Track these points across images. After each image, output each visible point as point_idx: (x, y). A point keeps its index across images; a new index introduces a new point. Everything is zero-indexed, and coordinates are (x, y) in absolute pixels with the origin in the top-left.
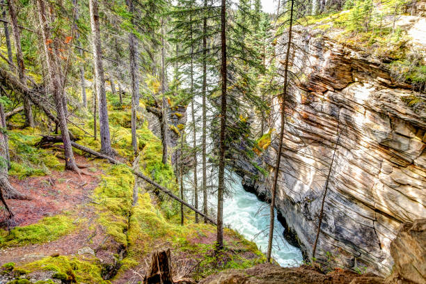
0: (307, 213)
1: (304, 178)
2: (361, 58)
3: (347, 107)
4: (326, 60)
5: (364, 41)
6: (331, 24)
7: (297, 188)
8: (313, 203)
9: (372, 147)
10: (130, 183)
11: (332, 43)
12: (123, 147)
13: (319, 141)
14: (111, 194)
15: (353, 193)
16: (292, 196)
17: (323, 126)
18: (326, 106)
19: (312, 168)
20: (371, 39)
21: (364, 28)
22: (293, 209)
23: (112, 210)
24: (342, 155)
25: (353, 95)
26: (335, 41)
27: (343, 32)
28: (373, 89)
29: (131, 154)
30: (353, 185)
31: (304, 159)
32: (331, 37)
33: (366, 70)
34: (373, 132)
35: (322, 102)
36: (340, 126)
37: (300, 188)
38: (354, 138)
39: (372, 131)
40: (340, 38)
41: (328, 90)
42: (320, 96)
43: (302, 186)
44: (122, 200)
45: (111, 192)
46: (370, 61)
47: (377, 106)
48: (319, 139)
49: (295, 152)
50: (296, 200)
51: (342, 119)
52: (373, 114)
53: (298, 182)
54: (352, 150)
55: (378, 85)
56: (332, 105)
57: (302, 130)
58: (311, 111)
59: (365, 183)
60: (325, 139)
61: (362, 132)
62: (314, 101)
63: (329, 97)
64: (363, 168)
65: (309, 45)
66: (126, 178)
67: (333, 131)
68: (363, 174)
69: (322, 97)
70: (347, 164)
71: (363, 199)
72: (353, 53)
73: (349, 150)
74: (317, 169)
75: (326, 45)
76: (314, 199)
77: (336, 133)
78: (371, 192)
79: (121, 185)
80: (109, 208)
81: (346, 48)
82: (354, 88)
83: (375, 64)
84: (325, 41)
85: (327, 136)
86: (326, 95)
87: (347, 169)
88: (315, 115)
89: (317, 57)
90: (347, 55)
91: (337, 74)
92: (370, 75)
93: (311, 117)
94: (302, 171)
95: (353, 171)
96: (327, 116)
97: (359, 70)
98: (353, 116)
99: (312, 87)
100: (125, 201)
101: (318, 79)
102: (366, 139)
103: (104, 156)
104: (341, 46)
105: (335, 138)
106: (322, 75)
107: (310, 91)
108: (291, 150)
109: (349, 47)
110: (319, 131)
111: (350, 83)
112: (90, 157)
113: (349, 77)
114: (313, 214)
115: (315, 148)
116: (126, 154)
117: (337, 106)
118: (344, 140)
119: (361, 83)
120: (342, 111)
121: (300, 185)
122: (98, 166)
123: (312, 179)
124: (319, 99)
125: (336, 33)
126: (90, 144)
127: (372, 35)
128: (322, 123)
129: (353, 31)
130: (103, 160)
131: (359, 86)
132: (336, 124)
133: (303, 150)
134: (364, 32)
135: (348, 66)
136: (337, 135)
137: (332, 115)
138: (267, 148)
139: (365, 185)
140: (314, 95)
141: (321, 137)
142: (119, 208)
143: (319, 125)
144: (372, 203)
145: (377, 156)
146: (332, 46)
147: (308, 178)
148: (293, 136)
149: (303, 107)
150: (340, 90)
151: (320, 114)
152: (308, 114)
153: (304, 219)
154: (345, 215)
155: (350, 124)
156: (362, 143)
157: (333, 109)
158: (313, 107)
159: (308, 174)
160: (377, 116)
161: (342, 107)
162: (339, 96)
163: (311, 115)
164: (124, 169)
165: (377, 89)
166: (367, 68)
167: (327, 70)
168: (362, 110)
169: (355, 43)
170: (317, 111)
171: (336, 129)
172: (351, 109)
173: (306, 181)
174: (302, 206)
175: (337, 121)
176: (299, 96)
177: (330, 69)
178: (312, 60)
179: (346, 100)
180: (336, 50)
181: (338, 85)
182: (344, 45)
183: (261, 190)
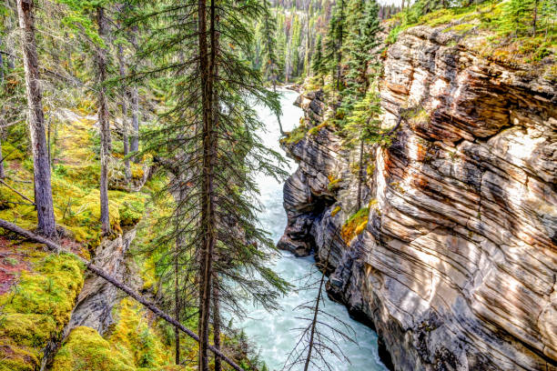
0: (423, 350)
1: (421, 288)
2: (520, 83)
3: (495, 170)
4: (461, 86)
5: (526, 52)
6: (477, 22)
7: (407, 304)
8: (433, 333)
9: (538, 243)
10: (71, 287)
11: (471, 57)
12: (85, 223)
13: (448, 227)
14: (25, 306)
15: (503, 322)
16: (400, 318)
17: (454, 201)
18: (458, 166)
19: (435, 272)
20: (542, 47)
21: (530, 29)
22: (402, 339)
23: (13, 337)
24: (487, 253)
25: (505, 149)
26: (475, 53)
27: (491, 36)
28: (543, 140)
29: (95, 237)
30: (503, 308)
31: (421, 256)
32: (470, 45)
33: (532, 106)
34: (540, 218)
35: (453, 160)
36: (483, 202)
37: (413, 304)
38: (507, 226)
39: (537, 215)
40: (484, 48)
41: (463, 139)
42: (449, 150)
43: (416, 301)
44: (39, 318)
45: (25, 303)
46: (534, 89)
47: (546, 170)
48: (446, 222)
49: (407, 242)
50: (404, 326)
51: (486, 191)
52: (541, 184)
53: (411, 294)
54: (503, 247)
55: (551, 134)
56: (470, 165)
57: (418, 207)
58: (432, 174)
59: (525, 307)
60: (458, 224)
61: (521, 215)
62: (438, 157)
63: (466, 152)
64: (522, 281)
65: (436, 60)
66: (65, 279)
67: (470, 211)
68: (521, 290)
69: (453, 150)
70: (494, 271)
71: (522, 337)
72: (505, 74)
73: (498, 246)
74: (443, 274)
75: (462, 59)
76: (436, 326)
77: (476, 214)
78: (536, 326)
79: (49, 291)
80: (7, 332)
81: (493, 65)
82: (510, 137)
83: (544, 94)
84: (462, 53)
85: (461, 220)
86: (459, 148)
87: (492, 279)
88: (440, 181)
89: (447, 80)
90: (496, 77)
91: (479, 111)
92: (538, 114)
93: (433, 184)
94: (417, 276)
95: (504, 284)
96: (461, 184)
97: (520, 104)
98: (505, 186)
99: (436, 132)
100: (45, 320)
101: (446, 119)
102: (528, 229)
103: (40, 238)
104: (485, 62)
105: (474, 223)
106: (454, 112)
107: (433, 140)
108: (400, 239)
109: (499, 63)
110: (446, 209)
111: (504, 128)
112: (15, 238)
113: (503, 117)
114: (433, 352)
115: (440, 238)
116: (86, 235)
117: (479, 167)
118: (490, 227)
119: (524, 129)
120: (486, 176)
121: (413, 299)
122: (24, 256)
123: (434, 289)
124: (447, 154)
125: (479, 38)
126: (25, 217)
127: (542, 41)
128: (452, 195)
129: (508, 34)
130: (35, 246)
131: (519, 133)
132: (475, 198)
133: (419, 240)
134: (530, 36)
135: (502, 98)
136: (479, 218)
137: (469, 183)
138: (360, 234)
139: (524, 311)
140: (441, 148)
141: (452, 220)
142: (28, 334)
143: (446, 199)
144: (539, 346)
145: (548, 260)
146: (470, 61)
147: (427, 288)
148: (403, 216)
149: (421, 166)
150: (485, 140)
151: (448, 180)
152: (429, 180)
153: (418, 361)
154: (490, 361)
155: (500, 199)
156: (520, 235)
157: (470, 173)
158: (436, 168)
159: (428, 281)
160: (548, 189)
161: (486, 169)
162: (482, 150)
163: (433, 181)
164: (67, 263)
165: (549, 139)
166: (534, 101)
167: (461, 104)
168: (522, 176)
169: (509, 57)
170: (443, 175)
171: (477, 207)
172: (503, 174)
173: (424, 293)
174: (415, 336)
175: (478, 193)
176: (414, 147)
177: (467, 101)
178: (439, 86)
179: (492, 158)
180: (476, 68)
181: (481, 131)
182: (490, 59)
183: (355, 301)
